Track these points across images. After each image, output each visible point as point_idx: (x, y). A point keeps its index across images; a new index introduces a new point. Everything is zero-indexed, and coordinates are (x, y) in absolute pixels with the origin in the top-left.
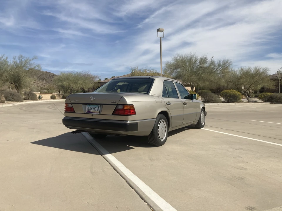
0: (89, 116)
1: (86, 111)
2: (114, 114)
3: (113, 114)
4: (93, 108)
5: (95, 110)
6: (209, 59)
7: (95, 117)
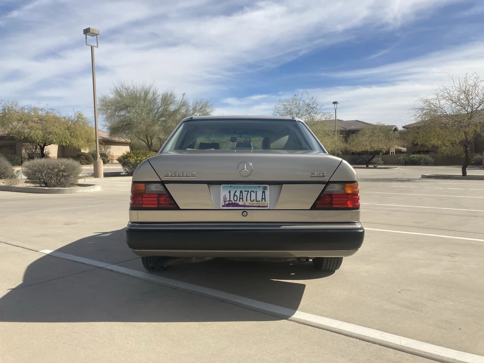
0: (234, 216)
1: (222, 203)
2: (316, 206)
3: (314, 208)
4: (245, 194)
5: (253, 197)
6: (178, 98)
7: (255, 217)
